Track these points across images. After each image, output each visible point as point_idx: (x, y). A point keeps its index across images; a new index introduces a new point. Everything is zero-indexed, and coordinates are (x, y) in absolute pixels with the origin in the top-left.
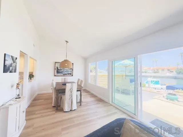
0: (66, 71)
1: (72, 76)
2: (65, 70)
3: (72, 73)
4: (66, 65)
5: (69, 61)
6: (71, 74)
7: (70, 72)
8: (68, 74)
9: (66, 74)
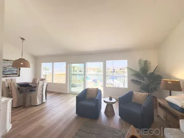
0: (9, 71)
1: (19, 76)
2: (7, 70)
3: (18, 73)
4: (22, 64)
5: (26, 61)
6: (16, 74)
7: (15, 72)
8: (13, 74)
9: (9, 74)
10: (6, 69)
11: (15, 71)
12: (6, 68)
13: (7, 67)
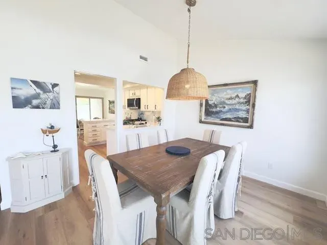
1: (251, 127)
2: (227, 108)
3: (249, 117)
10: (225, 106)
11: (242, 110)
12: (224, 103)
13: (227, 102)
